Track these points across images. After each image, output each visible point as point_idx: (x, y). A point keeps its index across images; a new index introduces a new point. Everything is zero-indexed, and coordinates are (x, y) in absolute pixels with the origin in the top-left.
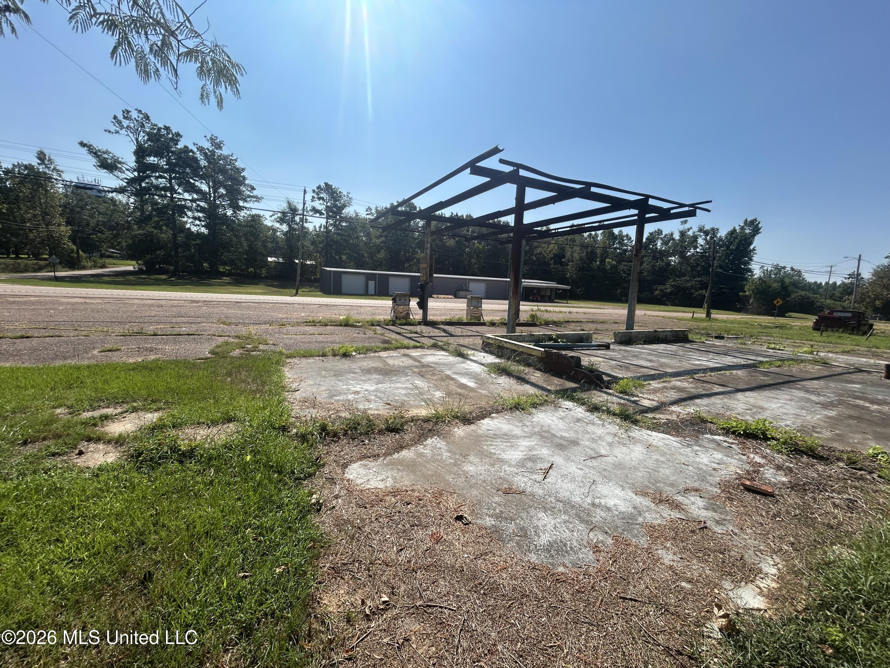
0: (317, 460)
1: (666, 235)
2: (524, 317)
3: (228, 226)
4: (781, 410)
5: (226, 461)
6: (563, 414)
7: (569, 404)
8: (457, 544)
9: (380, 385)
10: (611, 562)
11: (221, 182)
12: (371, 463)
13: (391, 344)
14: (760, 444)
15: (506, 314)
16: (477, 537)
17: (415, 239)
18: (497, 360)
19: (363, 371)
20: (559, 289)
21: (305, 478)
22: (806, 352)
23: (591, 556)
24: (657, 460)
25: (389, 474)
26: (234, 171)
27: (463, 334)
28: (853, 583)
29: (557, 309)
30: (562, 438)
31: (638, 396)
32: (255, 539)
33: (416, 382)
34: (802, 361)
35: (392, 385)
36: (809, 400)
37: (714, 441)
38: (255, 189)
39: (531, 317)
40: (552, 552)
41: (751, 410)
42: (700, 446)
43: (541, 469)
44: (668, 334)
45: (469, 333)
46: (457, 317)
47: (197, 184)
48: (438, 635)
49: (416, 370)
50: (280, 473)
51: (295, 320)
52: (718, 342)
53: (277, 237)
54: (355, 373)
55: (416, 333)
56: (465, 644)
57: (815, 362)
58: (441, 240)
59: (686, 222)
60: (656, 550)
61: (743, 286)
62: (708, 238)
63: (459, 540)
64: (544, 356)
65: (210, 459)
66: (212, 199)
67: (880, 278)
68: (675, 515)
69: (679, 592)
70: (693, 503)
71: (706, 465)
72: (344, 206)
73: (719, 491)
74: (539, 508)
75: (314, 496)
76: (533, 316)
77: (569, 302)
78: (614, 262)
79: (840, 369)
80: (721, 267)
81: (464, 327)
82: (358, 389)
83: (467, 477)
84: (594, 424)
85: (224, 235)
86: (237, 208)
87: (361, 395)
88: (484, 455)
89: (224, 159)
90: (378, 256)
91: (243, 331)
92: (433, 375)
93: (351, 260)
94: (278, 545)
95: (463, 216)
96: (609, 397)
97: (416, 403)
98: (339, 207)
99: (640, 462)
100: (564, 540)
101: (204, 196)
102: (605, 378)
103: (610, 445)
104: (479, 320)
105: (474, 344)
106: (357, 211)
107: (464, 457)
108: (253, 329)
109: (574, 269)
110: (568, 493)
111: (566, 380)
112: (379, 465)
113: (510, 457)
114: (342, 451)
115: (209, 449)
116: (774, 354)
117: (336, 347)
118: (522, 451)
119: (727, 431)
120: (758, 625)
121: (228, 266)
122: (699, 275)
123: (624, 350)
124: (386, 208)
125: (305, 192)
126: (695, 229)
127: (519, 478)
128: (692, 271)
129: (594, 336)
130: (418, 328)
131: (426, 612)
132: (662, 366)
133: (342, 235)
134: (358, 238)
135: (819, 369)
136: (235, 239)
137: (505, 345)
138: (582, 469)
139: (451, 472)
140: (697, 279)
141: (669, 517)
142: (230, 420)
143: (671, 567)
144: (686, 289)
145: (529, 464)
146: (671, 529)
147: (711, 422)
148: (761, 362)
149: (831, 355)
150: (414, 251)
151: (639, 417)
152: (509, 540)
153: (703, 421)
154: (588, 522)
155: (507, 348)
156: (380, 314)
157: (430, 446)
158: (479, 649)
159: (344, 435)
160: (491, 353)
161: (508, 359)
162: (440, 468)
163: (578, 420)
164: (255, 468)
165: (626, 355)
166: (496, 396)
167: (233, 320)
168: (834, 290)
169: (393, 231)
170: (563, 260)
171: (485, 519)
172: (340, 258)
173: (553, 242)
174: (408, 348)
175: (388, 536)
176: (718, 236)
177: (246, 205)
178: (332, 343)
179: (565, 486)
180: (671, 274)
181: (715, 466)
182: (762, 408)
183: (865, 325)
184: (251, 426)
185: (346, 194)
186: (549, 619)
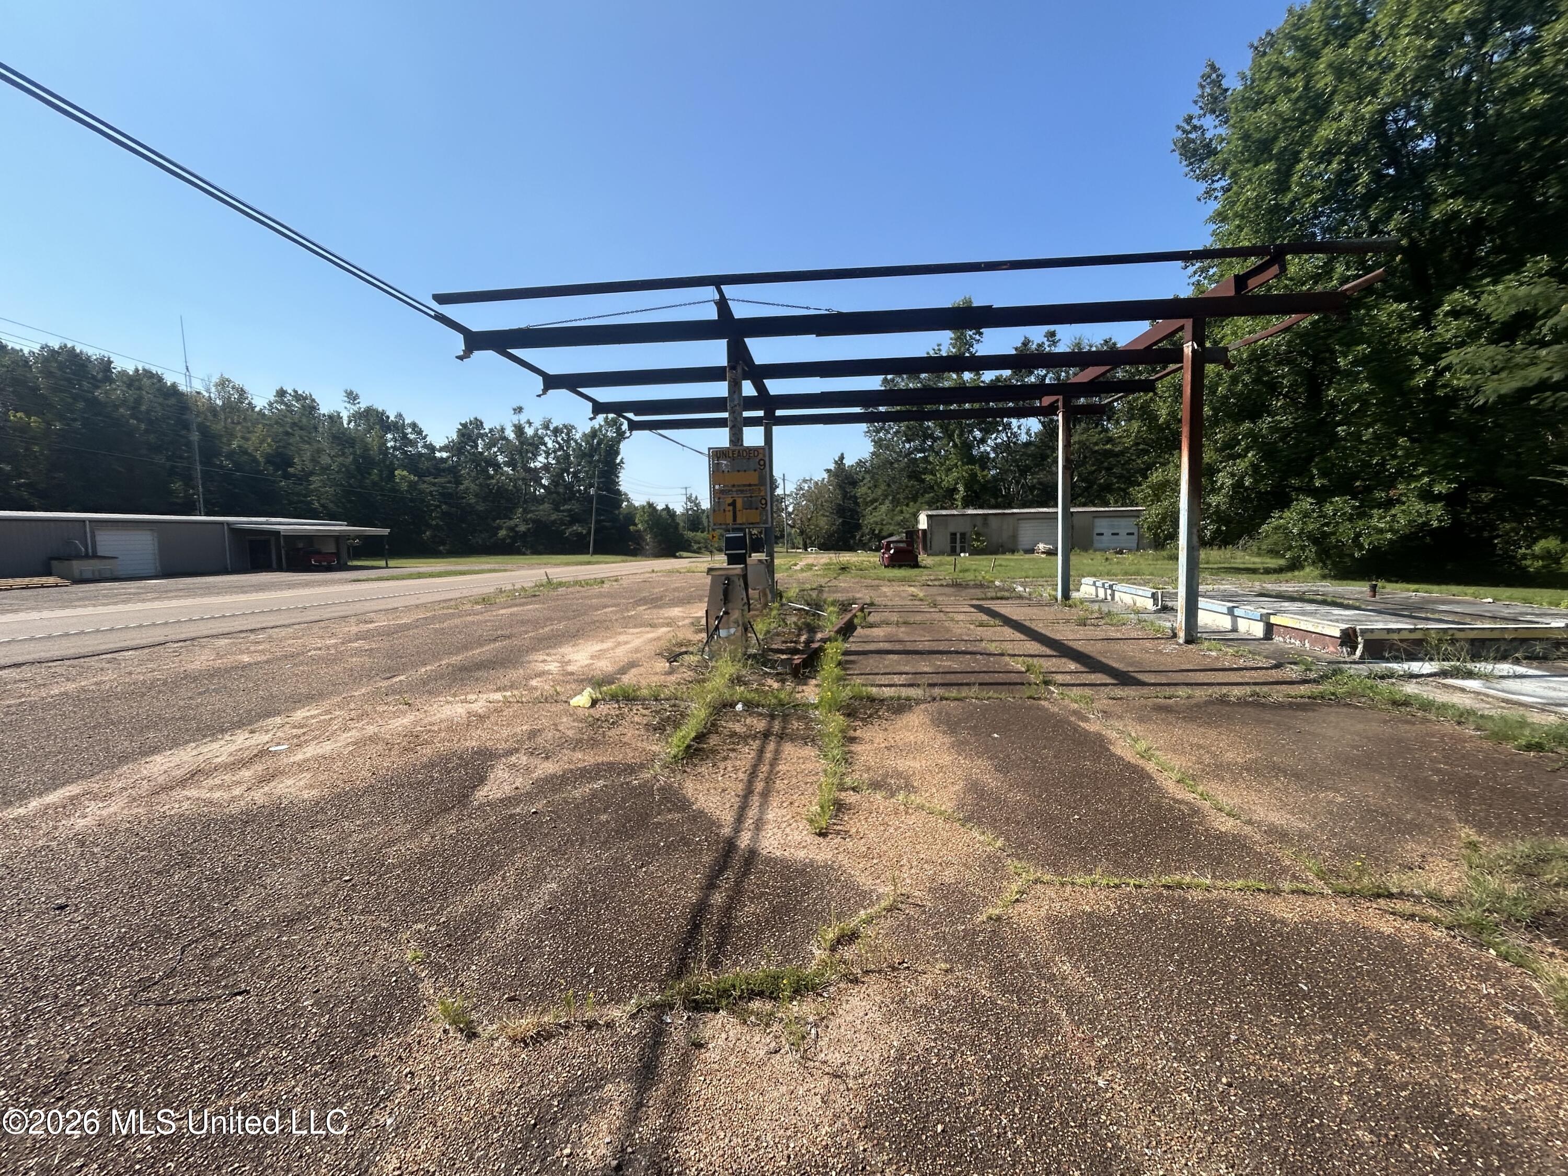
20: (354, 538)
62: (561, 439)
78: (413, 477)
126: (537, 423)
144: (549, 525)
176: (575, 437)
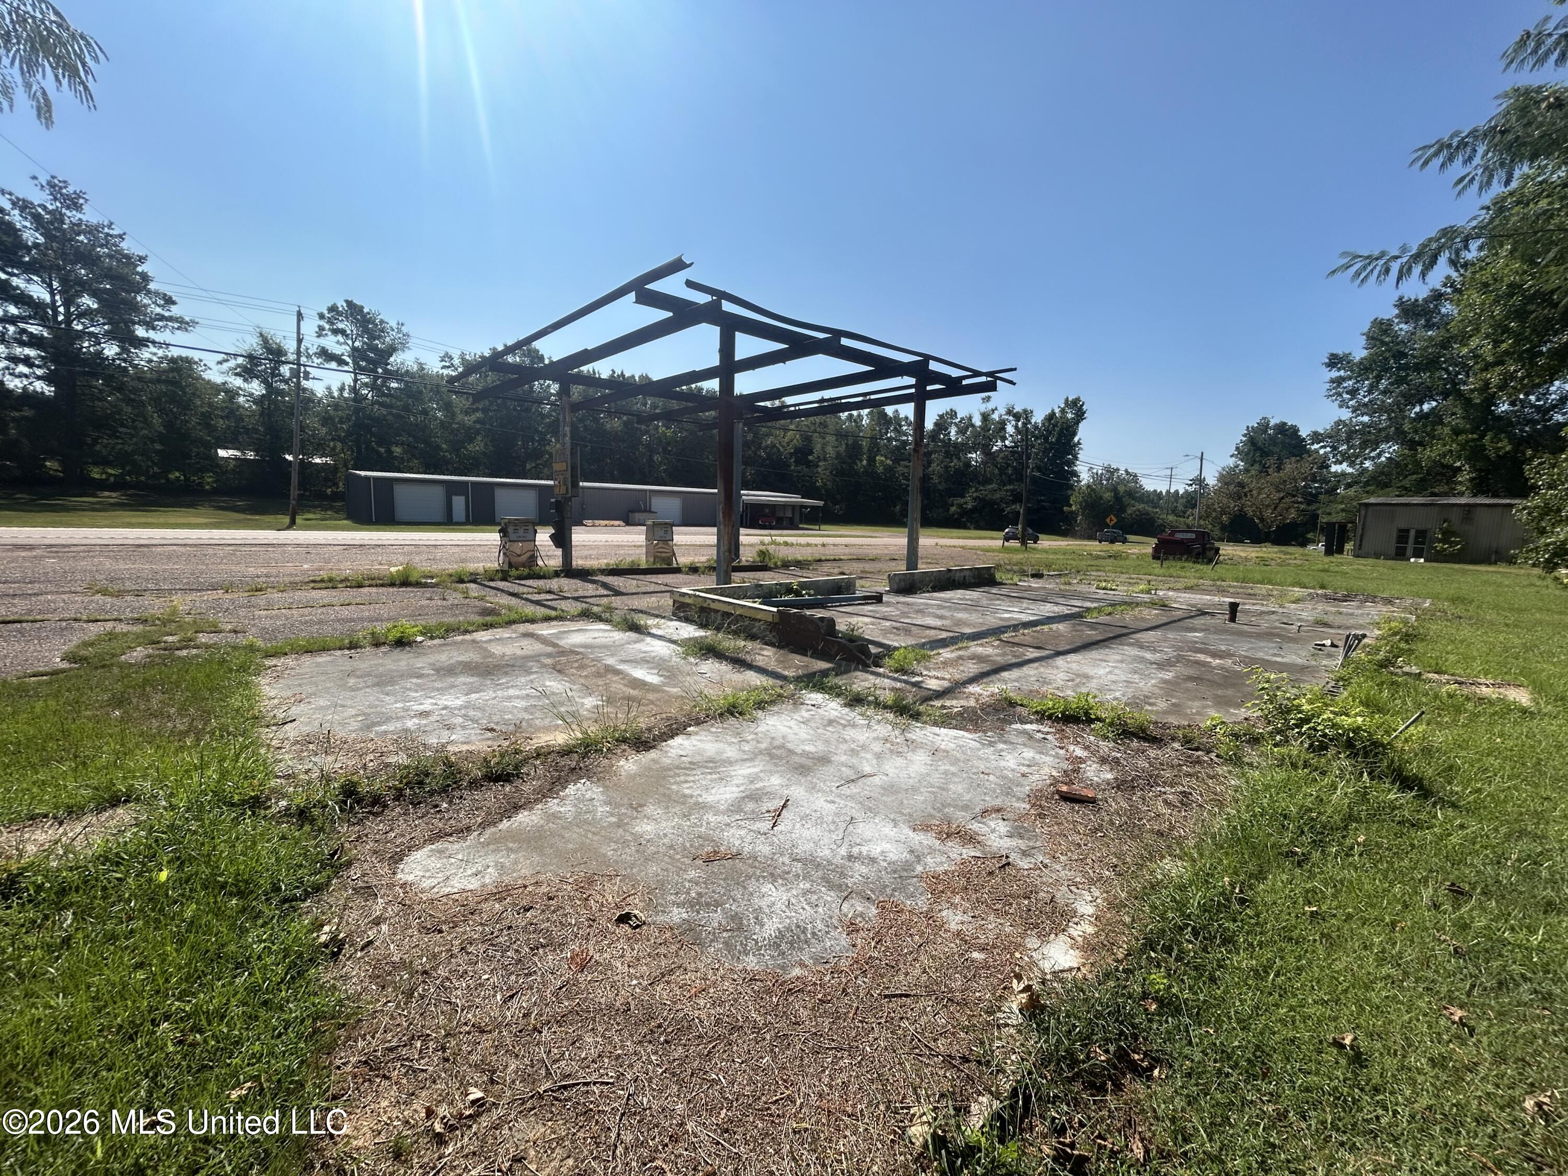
0: (333, 855)
1: (962, 419)
2: (747, 556)
3: (109, 379)
4: (1109, 676)
5: (104, 889)
6: (806, 715)
7: (817, 697)
8: (619, 965)
9: (474, 696)
10: (873, 944)
11: (85, 282)
12: (453, 846)
13: (500, 614)
14: (1083, 730)
15: (714, 551)
16: (657, 945)
17: (543, 416)
18: (701, 633)
19: (438, 671)
20: (806, 507)
21: (307, 895)
22: (1142, 592)
23: (844, 940)
24: (946, 773)
25: (490, 860)
26: (119, 261)
27: (639, 590)
28: (1180, 907)
29: (803, 540)
30: (805, 754)
31: (921, 675)
32: (181, 1042)
33: (548, 683)
34: (1138, 604)
35: (500, 693)
36: (1142, 660)
37: (1025, 732)
38: (174, 303)
39: (759, 555)
40: (783, 946)
41: (1073, 680)
42: (1005, 742)
43: (768, 811)
44: (967, 573)
45: (652, 588)
46: (629, 559)
47: (15, 281)
48: (581, 1134)
49: (549, 661)
50: (241, 894)
51: (287, 579)
52: (1035, 583)
53: (240, 406)
54: (420, 676)
55: (550, 592)
56: (628, 1137)
57: (1153, 604)
58: (596, 420)
59: (988, 399)
60: (940, 911)
61: (1067, 498)
62: (1020, 424)
63: (622, 956)
64: (777, 620)
65: (63, 891)
66: (61, 318)
67: (1226, 484)
68: (969, 852)
69: (968, 968)
70: (993, 831)
71: (1013, 770)
72: (392, 350)
73: (1028, 807)
74: (764, 877)
75: (326, 928)
76: (762, 554)
77: (822, 527)
78: (889, 462)
79: (1180, 613)
80: (1038, 468)
81: (642, 577)
82: (427, 706)
83: (640, 842)
84: (854, 726)
85: (100, 400)
86: (130, 341)
87: (433, 718)
88: (669, 800)
89: (90, 232)
90: (470, 447)
91: (155, 606)
92: (582, 667)
93: (413, 455)
94: (238, 1043)
95: (633, 377)
96: (878, 681)
97: (547, 722)
98: (382, 350)
99: (923, 777)
100: (802, 924)
101: (37, 310)
102: (873, 650)
103: (878, 756)
104: (670, 563)
105: (659, 608)
106: (422, 361)
107: (636, 809)
108: (181, 603)
109: (827, 472)
110: (812, 845)
111: (812, 657)
112: (469, 847)
113: (718, 797)
114: (392, 830)
115: (58, 870)
116: (1105, 597)
117: (380, 628)
118: (738, 786)
119: (1043, 716)
120: (1068, 992)
121: (113, 468)
122: (1010, 482)
123: (904, 603)
124: (482, 357)
125: (300, 316)
126: (1002, 410)
127: (732, 831)
128: (1001, 475)
129: (859, 583)
130: (554, 584)
131: (556, 1099)
132: (957, 625)
133: (390, 406)
134: (425, 412)
135: (1156, 615)
136: (130, 409)
137: (713, 606)
138: (833, 802)
139: (611, 840)
140: (1008, 487)
141: (959, 858)
142: (115, 802)
143: (959, 933)
144: (992, 503)
145: (750, 806)
146: (962, 874)
147: (1021, 705)
148: (1088, 609)
149: (1171, 593)
150: (543, 439)
151: (922, 708)
152: (712, 941)
153: (1012, 704)
154: (841, 886)
155: (717, 611)
156: (479, 560)
157: (572, 798)
158: (653, 1139)
159: (395, 799)
160: (687, 620)
161: (718, 629)
162: (590, 835)
163: (831, 722)
164: (183, 895)
165: (906, 610)
166: (695, 695)
167: (129, 585)
168: (1176, 501)
169: (499, 401)
170: (810, 458)
171: (671, 912)
172: (390, 452)
173: (792, 427)
174: (532, 621)
175: (486, 976)
176: (1033, 421)
177: (152, 334)
178: (371, 620)
179: (806, 834)
180: (971, 480)
181: (1025, 769)
182: (1087, 677)
183: (1211, 549)
184: (172, 807)
185: (395, 326)
186: (774, 1057)
